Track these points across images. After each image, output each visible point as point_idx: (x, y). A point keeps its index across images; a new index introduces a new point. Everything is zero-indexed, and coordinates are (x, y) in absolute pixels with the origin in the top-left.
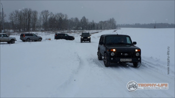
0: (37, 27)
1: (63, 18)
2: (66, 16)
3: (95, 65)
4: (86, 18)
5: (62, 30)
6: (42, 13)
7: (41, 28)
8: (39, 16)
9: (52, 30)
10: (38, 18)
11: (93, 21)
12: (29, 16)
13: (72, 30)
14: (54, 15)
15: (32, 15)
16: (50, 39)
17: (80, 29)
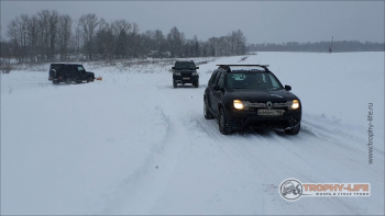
0: (72, 51)
1: (129, 31)
2: (135, 26)
3: (201, 134)
4: (180, 31)
5: (127, 58)
6: (82, 20)
8: (74, 28)
9: (104, 59)
10: (73, 31)
11: (195, 38)
12: (53, 27)
13: (149, 59)
14: (107, 25)
15: (58, 26)
16: (100, 79)
17: (166, 56)
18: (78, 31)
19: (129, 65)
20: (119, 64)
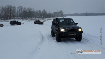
0: (16, 16)
1: (32, 11)
2: (33, 9)
5: (31, 18)
6: (18, 8)
7: (18, 17)
8: (16, 10)
9: (25, 18)
10: (16, 11)
11: (50, 12)
12: (10, 10)
13: (37, 18)
14: (26, 9)
15: (12, 9)
16: (24, 24)
17: (42, 17)
18: (17, 11)
19: (32, 20)
20: (29, 20)
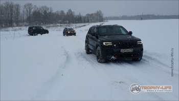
1: (48, 11)
2: (51, 8)
6: (25, 6)
11: (80, 14)
13: (58, 24)
14: (37, 9)
15: (14, 9)
17: (66, 23)
18: (24, 12)
